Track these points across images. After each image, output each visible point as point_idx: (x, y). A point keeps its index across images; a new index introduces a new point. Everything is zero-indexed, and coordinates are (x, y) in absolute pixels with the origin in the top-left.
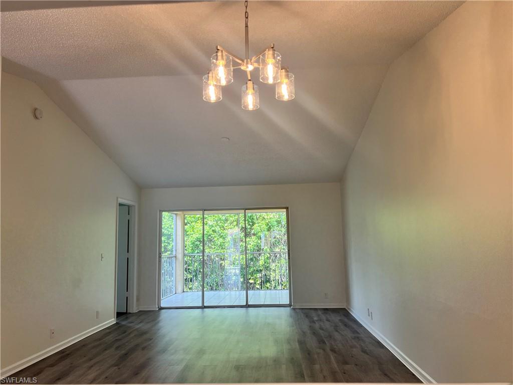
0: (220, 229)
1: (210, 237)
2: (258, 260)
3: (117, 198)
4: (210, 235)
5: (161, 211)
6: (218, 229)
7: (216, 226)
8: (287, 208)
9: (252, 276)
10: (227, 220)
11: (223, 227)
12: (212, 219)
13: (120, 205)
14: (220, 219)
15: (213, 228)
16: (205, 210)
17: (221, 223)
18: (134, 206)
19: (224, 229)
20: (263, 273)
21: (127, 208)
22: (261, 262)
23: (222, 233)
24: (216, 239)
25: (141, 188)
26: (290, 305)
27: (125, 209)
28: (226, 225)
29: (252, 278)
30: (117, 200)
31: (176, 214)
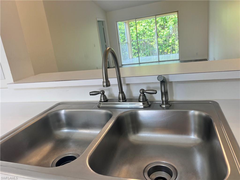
0: (148, 27)
1: (144, 32)
2: (169, 41)
3: (96, 18)
4: (144, 31)
5: (117, 22)
6: (147, 27)
7: (146, 26)
8: (177, 12)
9: (166, 48)
10: (152, 22)
11: (150, 26)
12: (144, 22)
13: (98, 21)
14: (148, 22)
15: (145, 27)
16: (136, 19)
17: (149, 24)
18: (104, 21)
19: (151, 27)
20: (171, 46)
21: (102, 22)
22: (170, 41)
23: (150, 29)
24: (147, 32)
25: (106, 11)
26: (179, 60)
27: (101, 23)
28: (151, 24)
29: (166, 49)
30: (96, 20)
31: (125, 22)
